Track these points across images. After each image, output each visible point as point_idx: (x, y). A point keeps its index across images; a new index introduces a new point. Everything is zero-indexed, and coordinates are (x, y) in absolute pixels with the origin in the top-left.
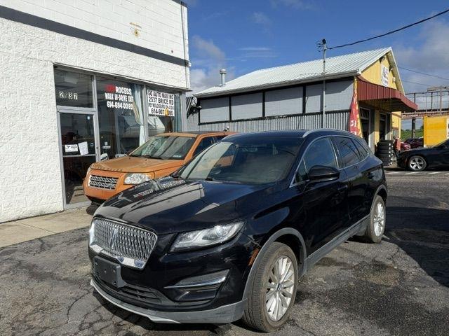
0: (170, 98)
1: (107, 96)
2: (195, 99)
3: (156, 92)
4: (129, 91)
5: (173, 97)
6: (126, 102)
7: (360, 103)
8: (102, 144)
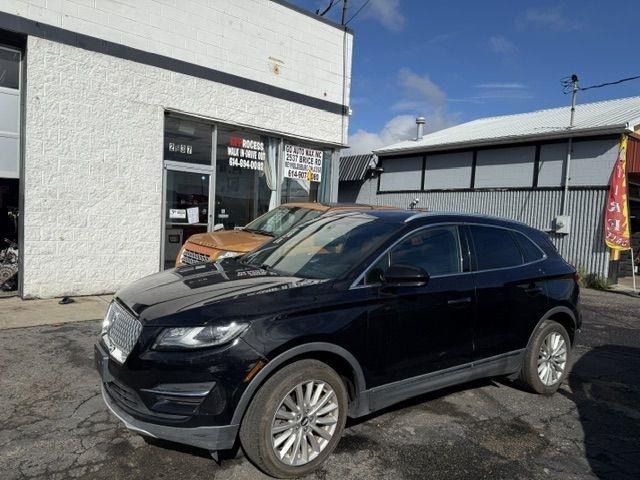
0: (316, 157)
1: (231, 151)
2: (376, 158)
3: (297, 148)
4: (260, 145)
5: (321, 155)
6: (254, 160)
7: (631, 176)
8: (218, 211)
